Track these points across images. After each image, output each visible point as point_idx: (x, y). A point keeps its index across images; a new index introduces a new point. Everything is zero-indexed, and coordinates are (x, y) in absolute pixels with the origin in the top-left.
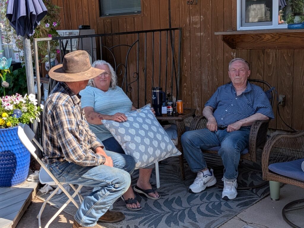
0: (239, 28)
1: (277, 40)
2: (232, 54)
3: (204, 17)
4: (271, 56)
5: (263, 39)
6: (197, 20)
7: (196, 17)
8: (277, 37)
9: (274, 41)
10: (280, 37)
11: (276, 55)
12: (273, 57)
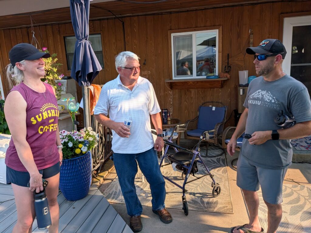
0: (174, 78)
1: (196, 84)
2: (170, 92)
3: (151, 71)
4: (192, 93)
5: (188, 84)
6: (146, 73)
7: (145, 72)
8: (196, 83)
9: (194, 85)
10: (198, 83)
11: (195, 92)
12: (193, 93)
